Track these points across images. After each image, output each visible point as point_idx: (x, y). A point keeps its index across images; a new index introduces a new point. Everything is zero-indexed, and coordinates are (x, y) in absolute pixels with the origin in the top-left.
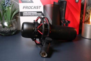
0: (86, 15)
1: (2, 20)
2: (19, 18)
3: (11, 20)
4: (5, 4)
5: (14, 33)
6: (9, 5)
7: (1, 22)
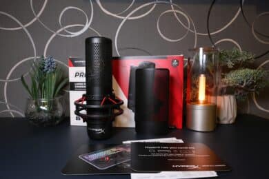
0: (191, 89)
1: (36, 98)
2: (69, 93)
3: (54, 96)
4: (44, 68)
5: (58, 122)
6: (53, 70)
7: (34, 101)
